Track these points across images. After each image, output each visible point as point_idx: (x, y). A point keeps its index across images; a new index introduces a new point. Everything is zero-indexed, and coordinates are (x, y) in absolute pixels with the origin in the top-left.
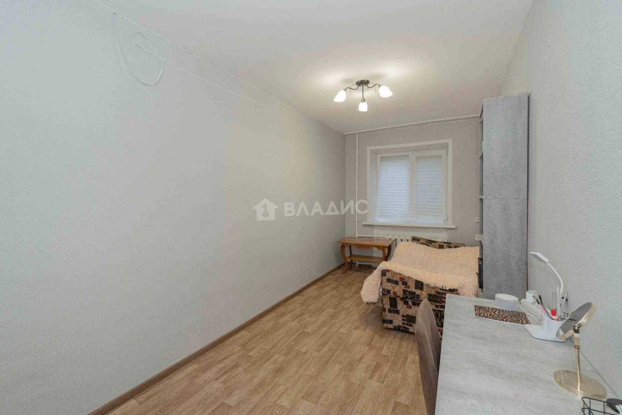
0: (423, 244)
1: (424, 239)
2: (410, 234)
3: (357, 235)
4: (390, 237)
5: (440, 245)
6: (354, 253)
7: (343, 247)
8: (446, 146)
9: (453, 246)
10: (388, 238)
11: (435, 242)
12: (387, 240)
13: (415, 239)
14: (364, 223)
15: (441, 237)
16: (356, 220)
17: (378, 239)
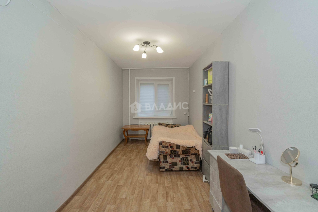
0: (164, 126)
1: (164, 124)
2: (157, 122)
3: (130, 124)
4: (148, 124)
5: (171, 126)
6: (129, 134)
7: (124, 131)
8: (172, 80)
9: (176, 126)
10: (146, 124)
11: (169, 125)
12: (146, 125)
13: (160, 124)
14: (133, 117)
15: (171, 122)
16: (129, 116)
17: (141, 125)
